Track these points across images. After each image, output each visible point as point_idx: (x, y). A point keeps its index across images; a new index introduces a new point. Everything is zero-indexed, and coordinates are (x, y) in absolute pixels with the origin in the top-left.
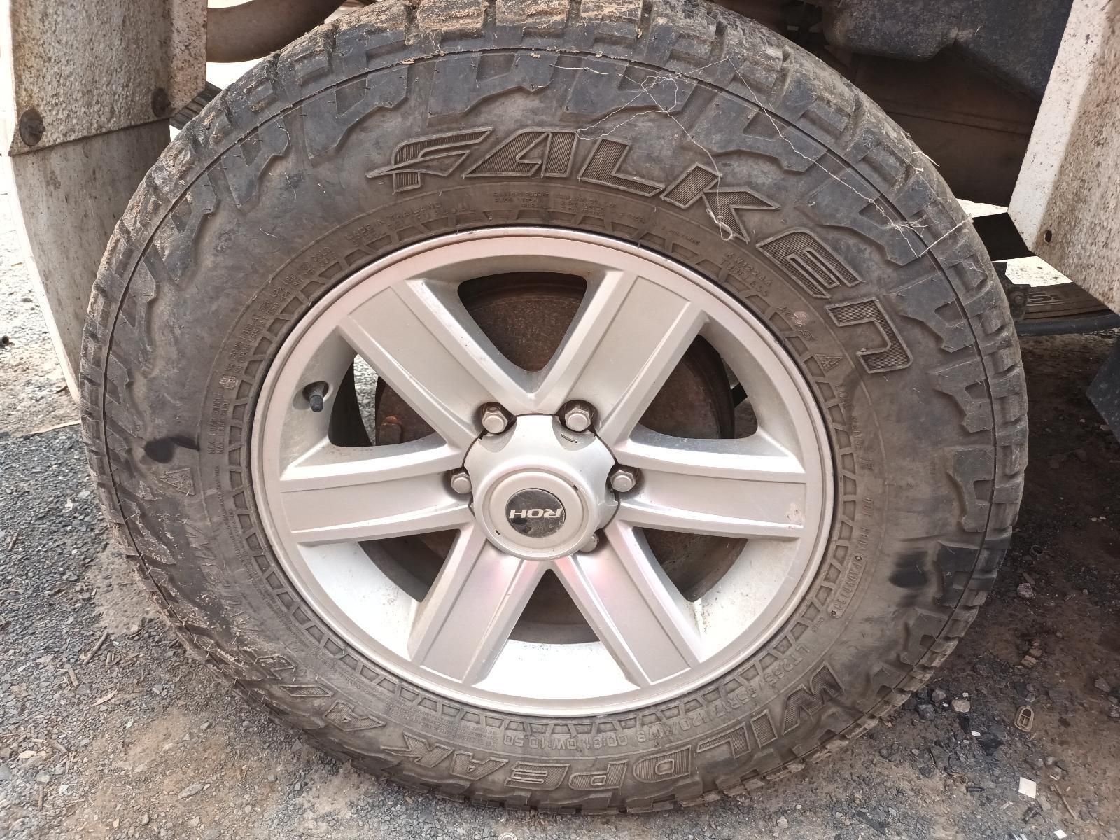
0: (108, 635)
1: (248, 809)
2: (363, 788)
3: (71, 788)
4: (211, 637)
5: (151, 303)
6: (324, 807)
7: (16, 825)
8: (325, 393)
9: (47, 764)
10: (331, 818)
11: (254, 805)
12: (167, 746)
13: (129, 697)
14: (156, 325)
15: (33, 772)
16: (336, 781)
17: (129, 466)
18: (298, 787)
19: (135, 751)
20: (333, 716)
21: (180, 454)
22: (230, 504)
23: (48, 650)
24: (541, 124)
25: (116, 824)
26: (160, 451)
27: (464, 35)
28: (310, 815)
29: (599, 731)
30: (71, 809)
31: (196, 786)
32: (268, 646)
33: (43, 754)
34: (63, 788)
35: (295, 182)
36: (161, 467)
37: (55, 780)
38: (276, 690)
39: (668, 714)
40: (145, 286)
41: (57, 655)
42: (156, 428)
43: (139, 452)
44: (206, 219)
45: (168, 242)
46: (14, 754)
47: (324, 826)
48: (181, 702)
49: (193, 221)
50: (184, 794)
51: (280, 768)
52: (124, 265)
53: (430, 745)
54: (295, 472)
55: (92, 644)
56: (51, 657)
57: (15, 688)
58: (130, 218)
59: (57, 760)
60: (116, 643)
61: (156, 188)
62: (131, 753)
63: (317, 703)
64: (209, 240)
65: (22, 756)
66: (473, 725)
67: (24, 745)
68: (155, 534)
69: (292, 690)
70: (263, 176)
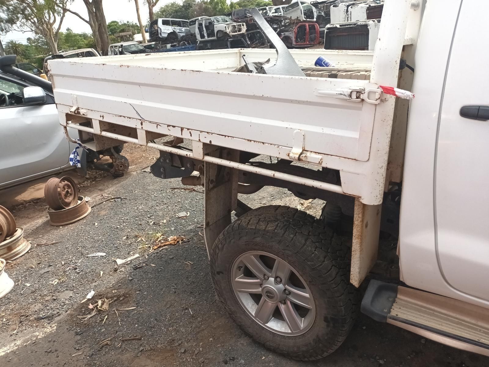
0: (216, 300)
1: (230, 338)
2: (250, 341)
3: (204, 327)
4: (225, 304)
5: (218, 253)
6: (242, 342)
7: (195, 330)
8: (242, 268)
9: (201, 321)
10: (243, 344)
11: (231, 338)
12: (220, 324)
13: (217, 313)
14: (218, 256)
15: (199, 322)
16: (246, 338)
17: (214, 274)
18: (239, 337)
19: (215, 323)
20: (242, 323)
21: (221, 274)
22: (228, 283)
23: (206, 300)
24: (261, 241)
25: (209, 335)
26: (218, 273)
27: (252, 229)
28: (239, 342)
29: (285, 339)
30: (203, 330)
31: (223, 332)
32: (232, 308)
33: (201, 319)
34: (203, 326)
35: (234, 242)
36: (218, 275)
37: (202, 325)
38: (234, 316)
39: (296, 339)
40: (217, 251)
41: (207, 301)
42: (218, 270)
43: (216, 273)
44: (224, 244)
45: (220, 246)
46: (197, 318)
47: (241, 345)
48: (224, 316)
49: (223, 244)
50: (220, 333)
51: (237, 333)
52: (215, 247)
53: (257, 333)
54: (237, 279)
55: (213, 301)
56: (206, 302)
57: (199, 306)
58: (216, 241)
59: (203, 321)
60: (217, 302)
61: (219, 239)
62: (214, 323)
63: (239, 320)
64: (225, 247)
65: (198, 319)
66: (264, 332)
67: (199, 317)
68: (217, 285)
69: (236, 317)
70: (231, 241)
